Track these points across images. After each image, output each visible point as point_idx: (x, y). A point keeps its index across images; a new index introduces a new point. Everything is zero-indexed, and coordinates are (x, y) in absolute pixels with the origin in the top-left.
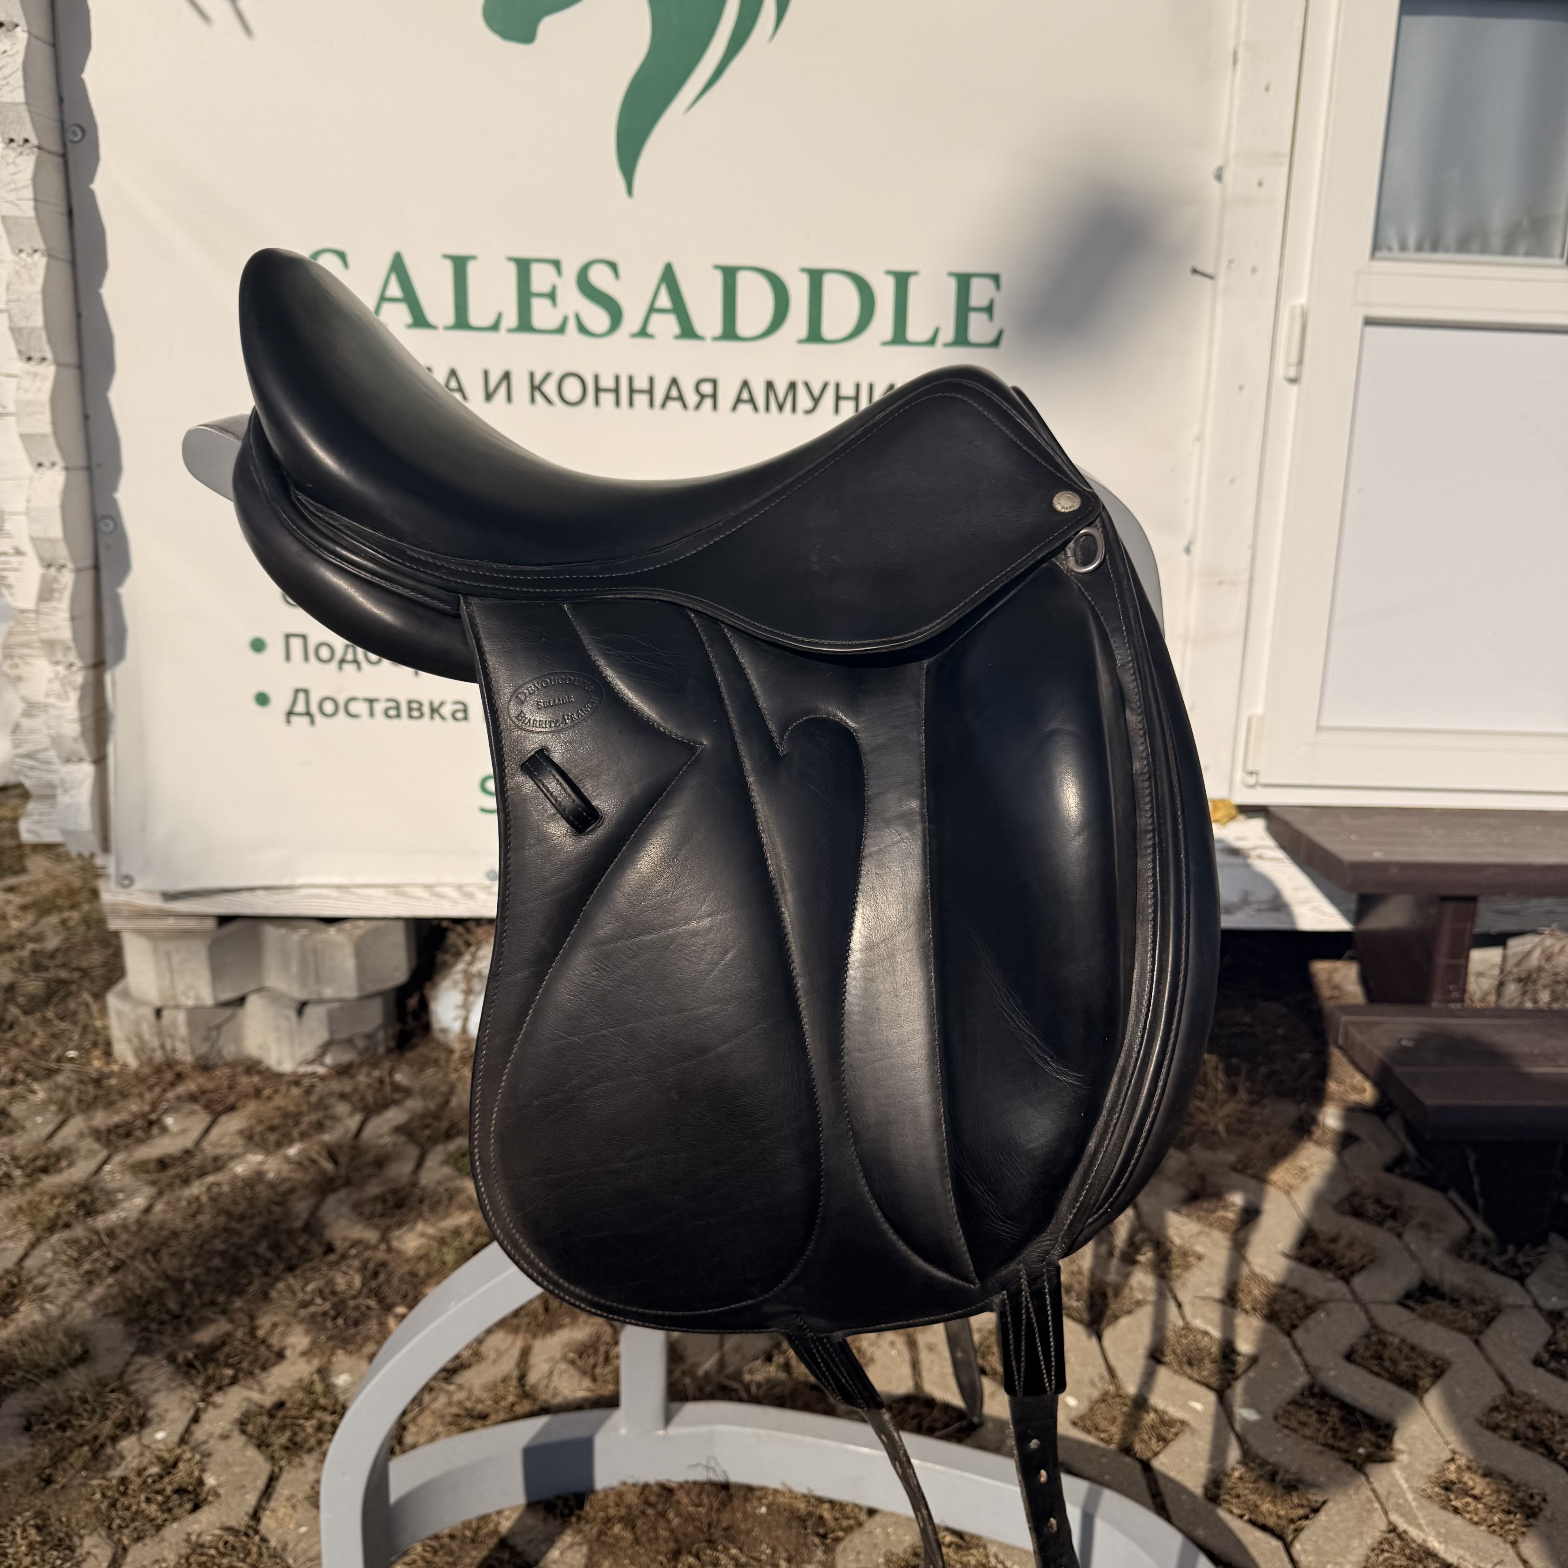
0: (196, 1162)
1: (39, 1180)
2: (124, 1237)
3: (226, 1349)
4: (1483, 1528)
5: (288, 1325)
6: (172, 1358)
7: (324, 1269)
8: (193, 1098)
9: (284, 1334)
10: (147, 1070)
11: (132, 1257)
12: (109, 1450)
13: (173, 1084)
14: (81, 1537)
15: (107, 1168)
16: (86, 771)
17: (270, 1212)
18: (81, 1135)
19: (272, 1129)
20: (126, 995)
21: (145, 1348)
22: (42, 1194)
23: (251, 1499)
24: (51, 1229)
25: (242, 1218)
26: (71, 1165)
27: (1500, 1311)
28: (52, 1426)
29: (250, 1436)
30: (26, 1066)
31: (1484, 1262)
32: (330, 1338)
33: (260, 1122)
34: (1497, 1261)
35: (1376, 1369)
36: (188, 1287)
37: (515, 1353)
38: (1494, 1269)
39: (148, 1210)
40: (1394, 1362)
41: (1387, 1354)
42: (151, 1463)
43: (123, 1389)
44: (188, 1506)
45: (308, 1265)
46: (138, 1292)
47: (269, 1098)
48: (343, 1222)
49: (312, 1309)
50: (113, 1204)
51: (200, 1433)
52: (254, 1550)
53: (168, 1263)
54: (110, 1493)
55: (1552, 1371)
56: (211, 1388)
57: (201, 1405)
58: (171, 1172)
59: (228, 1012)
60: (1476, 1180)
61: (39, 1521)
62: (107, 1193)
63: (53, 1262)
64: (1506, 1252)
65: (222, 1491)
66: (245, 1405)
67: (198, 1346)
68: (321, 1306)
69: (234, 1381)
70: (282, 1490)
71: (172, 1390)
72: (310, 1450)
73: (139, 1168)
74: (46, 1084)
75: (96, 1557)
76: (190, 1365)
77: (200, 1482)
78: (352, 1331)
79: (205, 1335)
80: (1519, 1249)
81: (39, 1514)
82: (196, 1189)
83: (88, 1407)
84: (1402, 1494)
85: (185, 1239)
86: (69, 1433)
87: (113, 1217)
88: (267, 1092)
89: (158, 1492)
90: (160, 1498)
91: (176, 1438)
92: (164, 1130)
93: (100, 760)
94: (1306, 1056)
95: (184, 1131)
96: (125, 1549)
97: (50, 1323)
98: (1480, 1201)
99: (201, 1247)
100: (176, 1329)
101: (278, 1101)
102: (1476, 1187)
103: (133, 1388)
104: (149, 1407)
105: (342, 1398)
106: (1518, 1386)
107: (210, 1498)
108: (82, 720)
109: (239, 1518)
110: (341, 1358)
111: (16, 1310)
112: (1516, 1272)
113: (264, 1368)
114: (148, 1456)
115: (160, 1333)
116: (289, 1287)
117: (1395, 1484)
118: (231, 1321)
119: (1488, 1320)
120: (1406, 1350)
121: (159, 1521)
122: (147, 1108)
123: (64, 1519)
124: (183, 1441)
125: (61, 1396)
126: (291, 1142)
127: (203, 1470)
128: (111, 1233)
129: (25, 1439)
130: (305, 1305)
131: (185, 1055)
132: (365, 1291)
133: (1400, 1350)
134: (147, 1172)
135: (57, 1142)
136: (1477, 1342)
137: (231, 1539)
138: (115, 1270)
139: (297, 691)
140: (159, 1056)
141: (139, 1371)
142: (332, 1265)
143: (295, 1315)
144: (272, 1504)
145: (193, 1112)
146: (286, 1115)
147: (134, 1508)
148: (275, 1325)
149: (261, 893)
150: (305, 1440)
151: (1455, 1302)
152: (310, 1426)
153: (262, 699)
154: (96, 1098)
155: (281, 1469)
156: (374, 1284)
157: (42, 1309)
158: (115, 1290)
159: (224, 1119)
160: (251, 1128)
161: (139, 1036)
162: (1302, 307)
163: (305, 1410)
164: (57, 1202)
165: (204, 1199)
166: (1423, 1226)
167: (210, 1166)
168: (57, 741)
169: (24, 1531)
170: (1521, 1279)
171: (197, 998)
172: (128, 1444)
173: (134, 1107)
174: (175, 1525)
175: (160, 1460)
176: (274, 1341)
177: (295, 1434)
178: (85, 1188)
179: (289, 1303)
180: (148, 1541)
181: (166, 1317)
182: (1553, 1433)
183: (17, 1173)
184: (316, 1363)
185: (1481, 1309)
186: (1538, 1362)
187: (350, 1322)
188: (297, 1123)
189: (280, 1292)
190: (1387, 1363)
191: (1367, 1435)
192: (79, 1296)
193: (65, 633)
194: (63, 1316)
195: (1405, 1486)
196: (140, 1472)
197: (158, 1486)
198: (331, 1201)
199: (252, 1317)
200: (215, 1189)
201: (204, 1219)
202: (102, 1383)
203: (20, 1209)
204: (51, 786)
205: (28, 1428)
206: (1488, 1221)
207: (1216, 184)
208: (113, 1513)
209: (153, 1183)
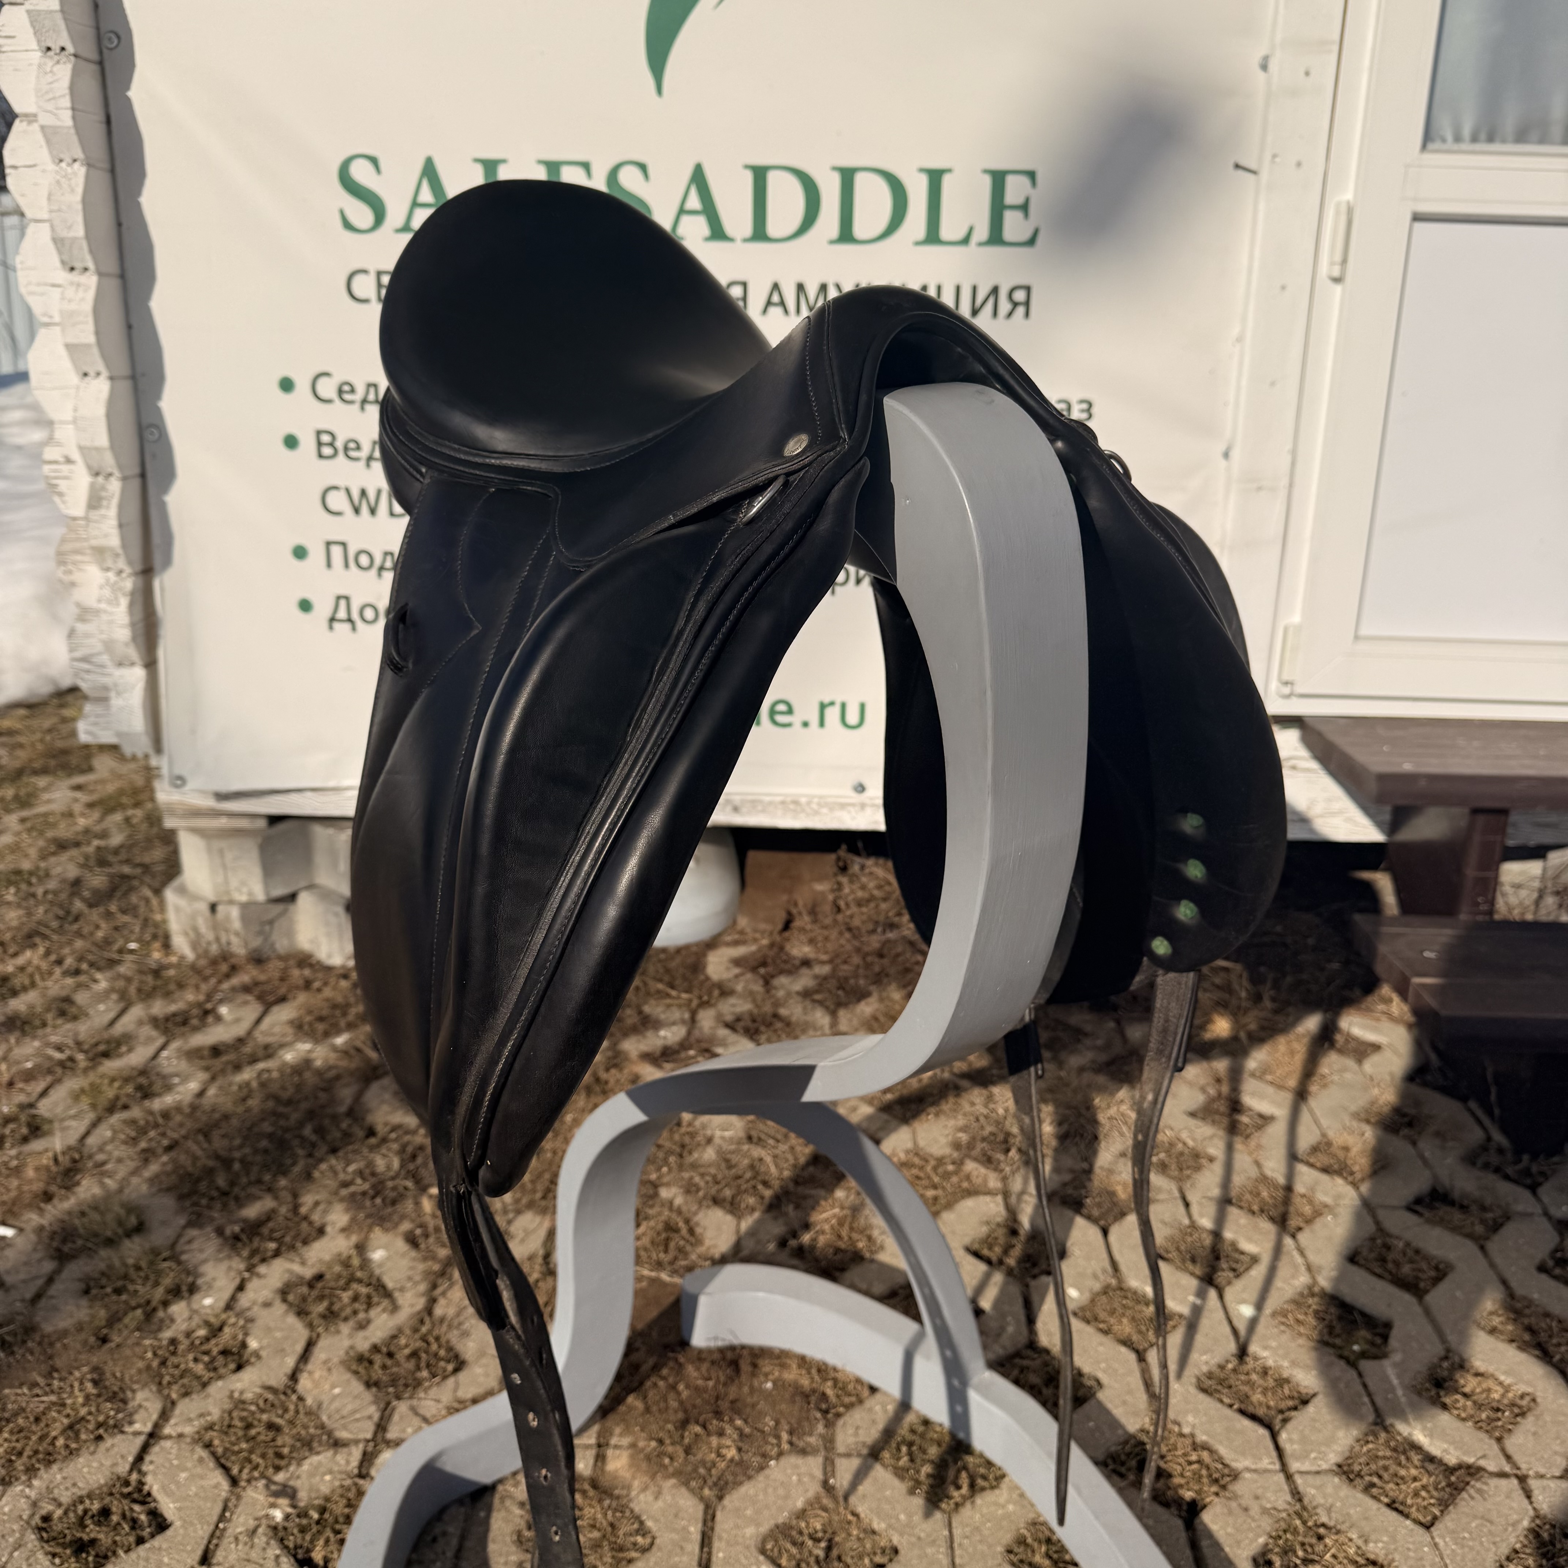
0: (247, 1049)
1: (100, 1063)
2: (178, 1118)
3: (271, 1225)
4: (1470, 1424)
5: (330, 1203)
6: (220, 1232)
7: (365, 1151)
8: (246, 989)
9: (325, 1212)
10: (203, 962)
11: (185, 1137)
12: (161, 1314)
13: (228, 976)
14: (134, 1391)
15: (165, 1054)
16: (137, 674)
17: (316, 1098)
18: (140, 1023)
19: (321, 1019)
20: (182, 891)
21: (196, 1221)
22: (102, 1076)
23: (290, 1362)
24: (111, 1109)
25: (289, 1102)
26: (130, 1050)
27: (1508, 1218)
28: (109, 1290)
29: (291, 1305)
30: (90, 957)
31: (1497, 1170)
32: (368, 1216)
33: (310, 1012)
34: (1510, 1170)
35: (1378, 1270)
36: (237, 1166)
37: (542, 1233)
38: (1507, 1177)
39: (201, 1094)
40: (1397, 1264)
41: (1390, 1257)
42: (199, 1327)
43: (175, 1257)
44: (232, 1366)
45: (350, 1147)
46: (190, 1169)
47: (319, 990)
48: (385, 1108)
49: (352, 1189)
50: (168, 1088)
51: (244, 1300)
52: (292, 1407)
53: (218, 1143)
54: (160, 1352)
55: (1556, 1278)
56: (256, 1260)
57: (246, 1275)
58: (224, 1058)
59: (279, 908)
60: (1494, 1090)
61: (95, 1376)
62: (164, 1077)
63: (112, 1140)
64: (1520, 1161)
65: (263, 1353)
66: (286, 1277)
67: (245, 1221)
68: (360, 1186)
69: (277, 1254)
70: (320, 1354)
71: (221, 1260)
72: (346, 1319)
73: (194, 1055)
74: (109, 974)
75: (146, 1409)
76: (236, 1238)
77: (244, 1345)
78: (389, 1210)
79: (252, 1211)
80: (1534, 1157)
81: (95, 1369)
82: (247, 1075)
83: (142, 1274)
84: (1393, 1390)
85: (235, 1122)
86: (124, 1297)
87: (169, 1100)
88: (317, 984)
89: (206, 1353)
90: (206, 1358)
91: (222, 1304)
92: (219, 1019)
93: (151, 664)
94: (1335, 966)
95: (237, 1021)
96: (173, 1403)
97: (108, 1196)
98: (1497, 1111)
99: (250, 1129)
100: (225, 1205)
101: (328, 992)
102: (1493, 1097)
103: (184, 1257)
104: (197, 1275)
105: (377, 1272)
106: (1519, 1291)
107: (253, 1360)
108: (133, 625)
109: (278, 1379)
110: (378, 1235)
111: (78, 1184)
112: (1528, 1181)
113: (306, 1242)
114: (196, 1320)
115: (209, 1207)
116: (332, 1169)
117: (1386, 1379)
118: (276, 1198)
119: (1496, 1227)
120: (1410, 1253)
121: (205, 1379)
122: (201, 998)
123: (118, 1375)
124: (229, 1306)
125: (117, 1263)
126: (338, 1032)
127: (246, 1334)
128: (166, 1115)
129: (84, 1302)
130: (345, 1184)
131: (239, 949)
132: (403, 1172)
133: (1404, 1254)
134: (202, 1058)
135: (119, 1029)
136: (1482, 1248)
137: (270, 1397)
138: (169, 1149)
139: (339, 598)
140: (214, 949)
141: (190, 1242)
142: (372, 1148)
143: (336, 1193)
144: (310, 1367)
145: (246, 1003)
146: (335, 1006)
147: (183, 1366)
148: (317, 1204)
149: (309, 794)
150: (342, 1309)
151: (1463, 1208)
152: (346, 1296)
153: (305, 606)
154: (154, 988)
155: (318, 1336)
156: (411, 1167)
157: (102, 1184)
158: (169, 1168)
159: (275, 1009)
160: (300, 1018)
161: (195, 929)
162: (1348, 203)
163: (342, 1282)
164: (116, 1084)
165: (254, 1084)
166: (1438, 1134)
167: (261, 1053)
168: (109, 646)
169: (81, 1383)
170: (1533, 1188)
171: (250, 894)
172: (178, 1309)
173: (190, 996)
174: (220, 1383)
175: (207, 1323)
176: (316, 1217)
177: (332, 1304)
178: (143, 1072)
179: (332, 1183)
180: (194, 1396)
181: (215, 1193)
182: (1550, 1337)
183: (80, 1057)
184: (354, 1239)
185: (1490, 1215)
186: (1542, 1268)
187: (388, 1201)
188: (345, 1014)
189: (322, 1173)
190: (1390, 1266)
191: (1363, 1333)
192: (135, 1172)
193: (114, 541)
194: (120, 1190)
195: (1395, 1382)
196: (188, 1334)
197: (205, 1347)
198: (375, 1088)
199: (295, 1196)
200: (265, 1076)
201: (253, 1103)
202: (155, 1252)
203: (83, 1091)
204: (106, 688)
205: (87, 1292)
206: (1504, 1131)
207: (1261, 75)
208: (164, 1371)
209: (207, 1069)
